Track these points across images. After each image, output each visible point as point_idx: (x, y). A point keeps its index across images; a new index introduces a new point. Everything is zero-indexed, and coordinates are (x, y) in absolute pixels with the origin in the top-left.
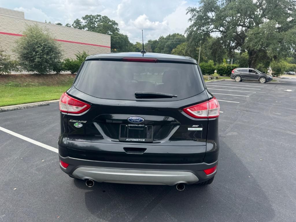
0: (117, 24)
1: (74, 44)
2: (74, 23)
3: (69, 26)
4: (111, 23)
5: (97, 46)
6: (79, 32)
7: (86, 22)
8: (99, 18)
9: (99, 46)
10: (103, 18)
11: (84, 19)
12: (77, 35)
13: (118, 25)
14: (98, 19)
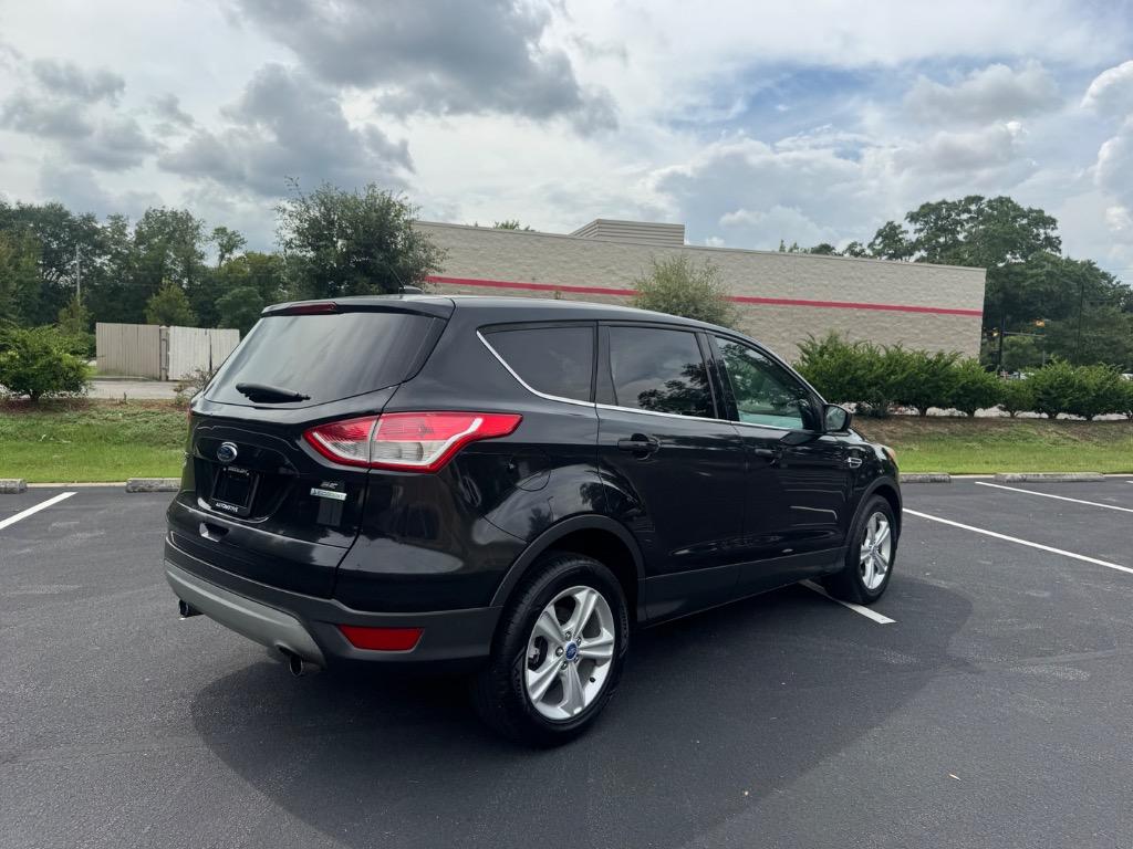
0: (1051, 222)
1: (829, 310)
2: (877, 238)
3: (858, 249)
4: (1025, 221)
5: (926, 310)
6: (853, 268)
7: (921, 230)
8: (973, 207)
9: (933, 310)
10: (991, 207)
11: (913, 217)
12: (845, 278)
13: (1058, 225)
14: (969, 211)
